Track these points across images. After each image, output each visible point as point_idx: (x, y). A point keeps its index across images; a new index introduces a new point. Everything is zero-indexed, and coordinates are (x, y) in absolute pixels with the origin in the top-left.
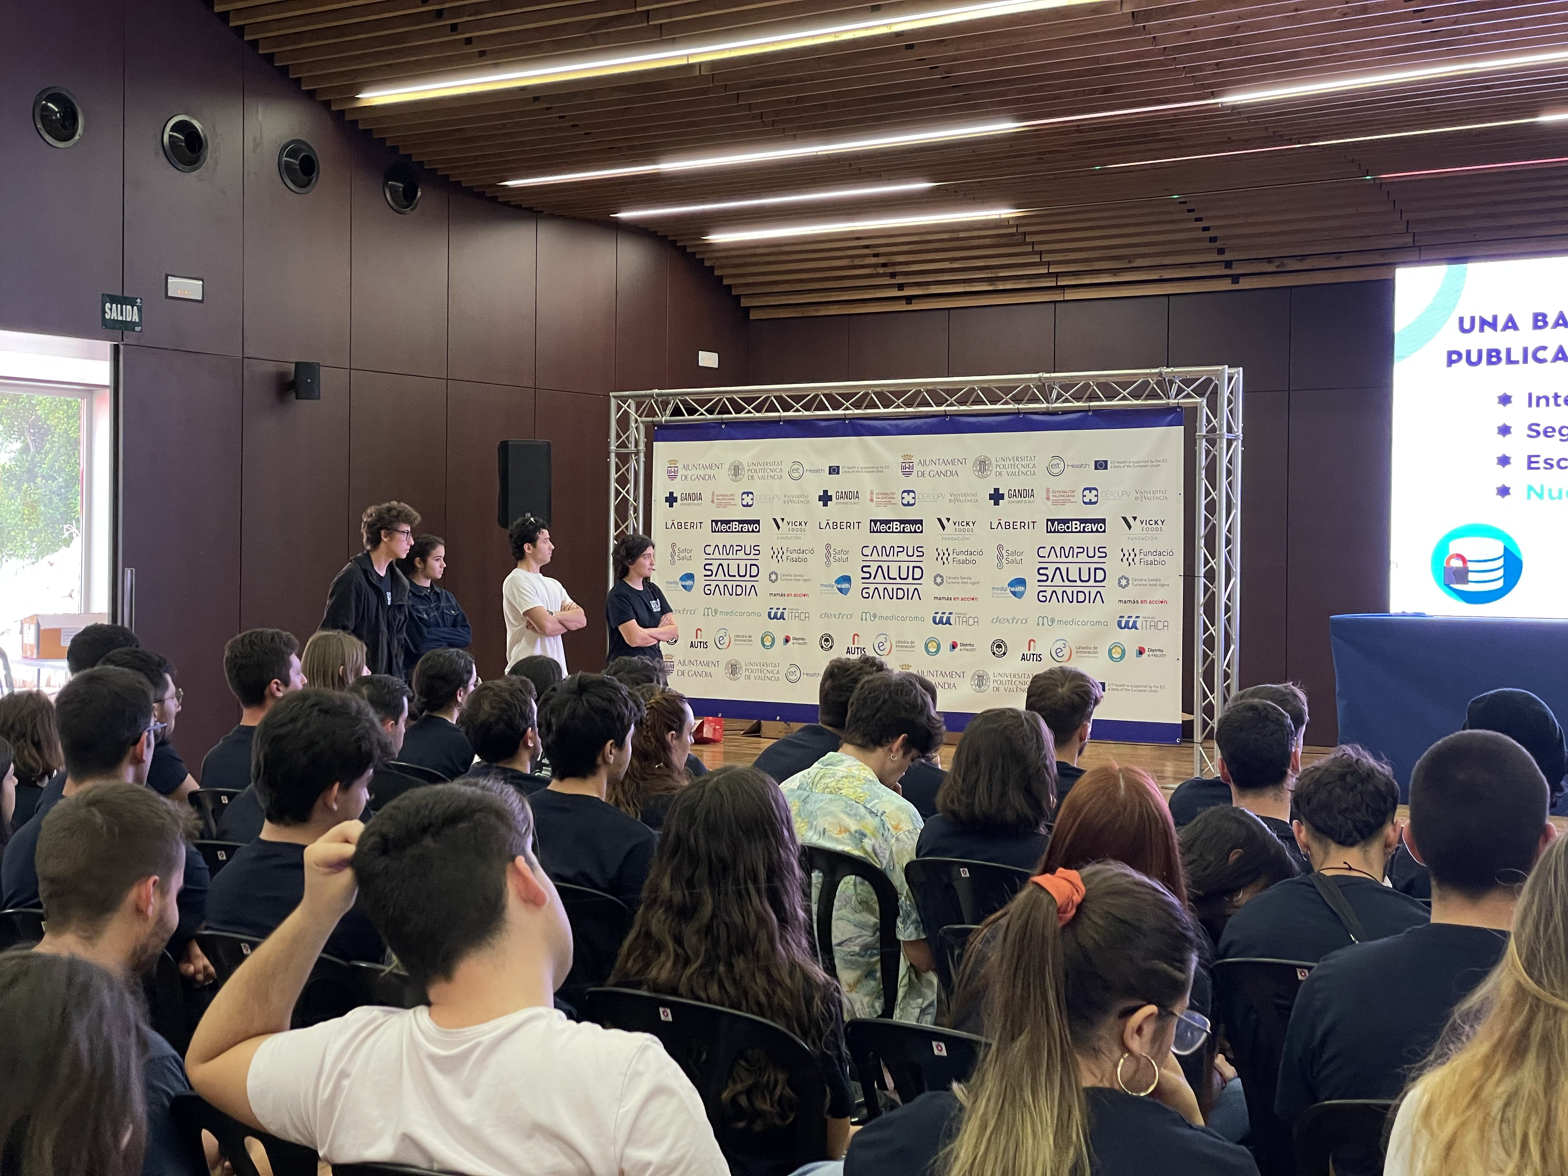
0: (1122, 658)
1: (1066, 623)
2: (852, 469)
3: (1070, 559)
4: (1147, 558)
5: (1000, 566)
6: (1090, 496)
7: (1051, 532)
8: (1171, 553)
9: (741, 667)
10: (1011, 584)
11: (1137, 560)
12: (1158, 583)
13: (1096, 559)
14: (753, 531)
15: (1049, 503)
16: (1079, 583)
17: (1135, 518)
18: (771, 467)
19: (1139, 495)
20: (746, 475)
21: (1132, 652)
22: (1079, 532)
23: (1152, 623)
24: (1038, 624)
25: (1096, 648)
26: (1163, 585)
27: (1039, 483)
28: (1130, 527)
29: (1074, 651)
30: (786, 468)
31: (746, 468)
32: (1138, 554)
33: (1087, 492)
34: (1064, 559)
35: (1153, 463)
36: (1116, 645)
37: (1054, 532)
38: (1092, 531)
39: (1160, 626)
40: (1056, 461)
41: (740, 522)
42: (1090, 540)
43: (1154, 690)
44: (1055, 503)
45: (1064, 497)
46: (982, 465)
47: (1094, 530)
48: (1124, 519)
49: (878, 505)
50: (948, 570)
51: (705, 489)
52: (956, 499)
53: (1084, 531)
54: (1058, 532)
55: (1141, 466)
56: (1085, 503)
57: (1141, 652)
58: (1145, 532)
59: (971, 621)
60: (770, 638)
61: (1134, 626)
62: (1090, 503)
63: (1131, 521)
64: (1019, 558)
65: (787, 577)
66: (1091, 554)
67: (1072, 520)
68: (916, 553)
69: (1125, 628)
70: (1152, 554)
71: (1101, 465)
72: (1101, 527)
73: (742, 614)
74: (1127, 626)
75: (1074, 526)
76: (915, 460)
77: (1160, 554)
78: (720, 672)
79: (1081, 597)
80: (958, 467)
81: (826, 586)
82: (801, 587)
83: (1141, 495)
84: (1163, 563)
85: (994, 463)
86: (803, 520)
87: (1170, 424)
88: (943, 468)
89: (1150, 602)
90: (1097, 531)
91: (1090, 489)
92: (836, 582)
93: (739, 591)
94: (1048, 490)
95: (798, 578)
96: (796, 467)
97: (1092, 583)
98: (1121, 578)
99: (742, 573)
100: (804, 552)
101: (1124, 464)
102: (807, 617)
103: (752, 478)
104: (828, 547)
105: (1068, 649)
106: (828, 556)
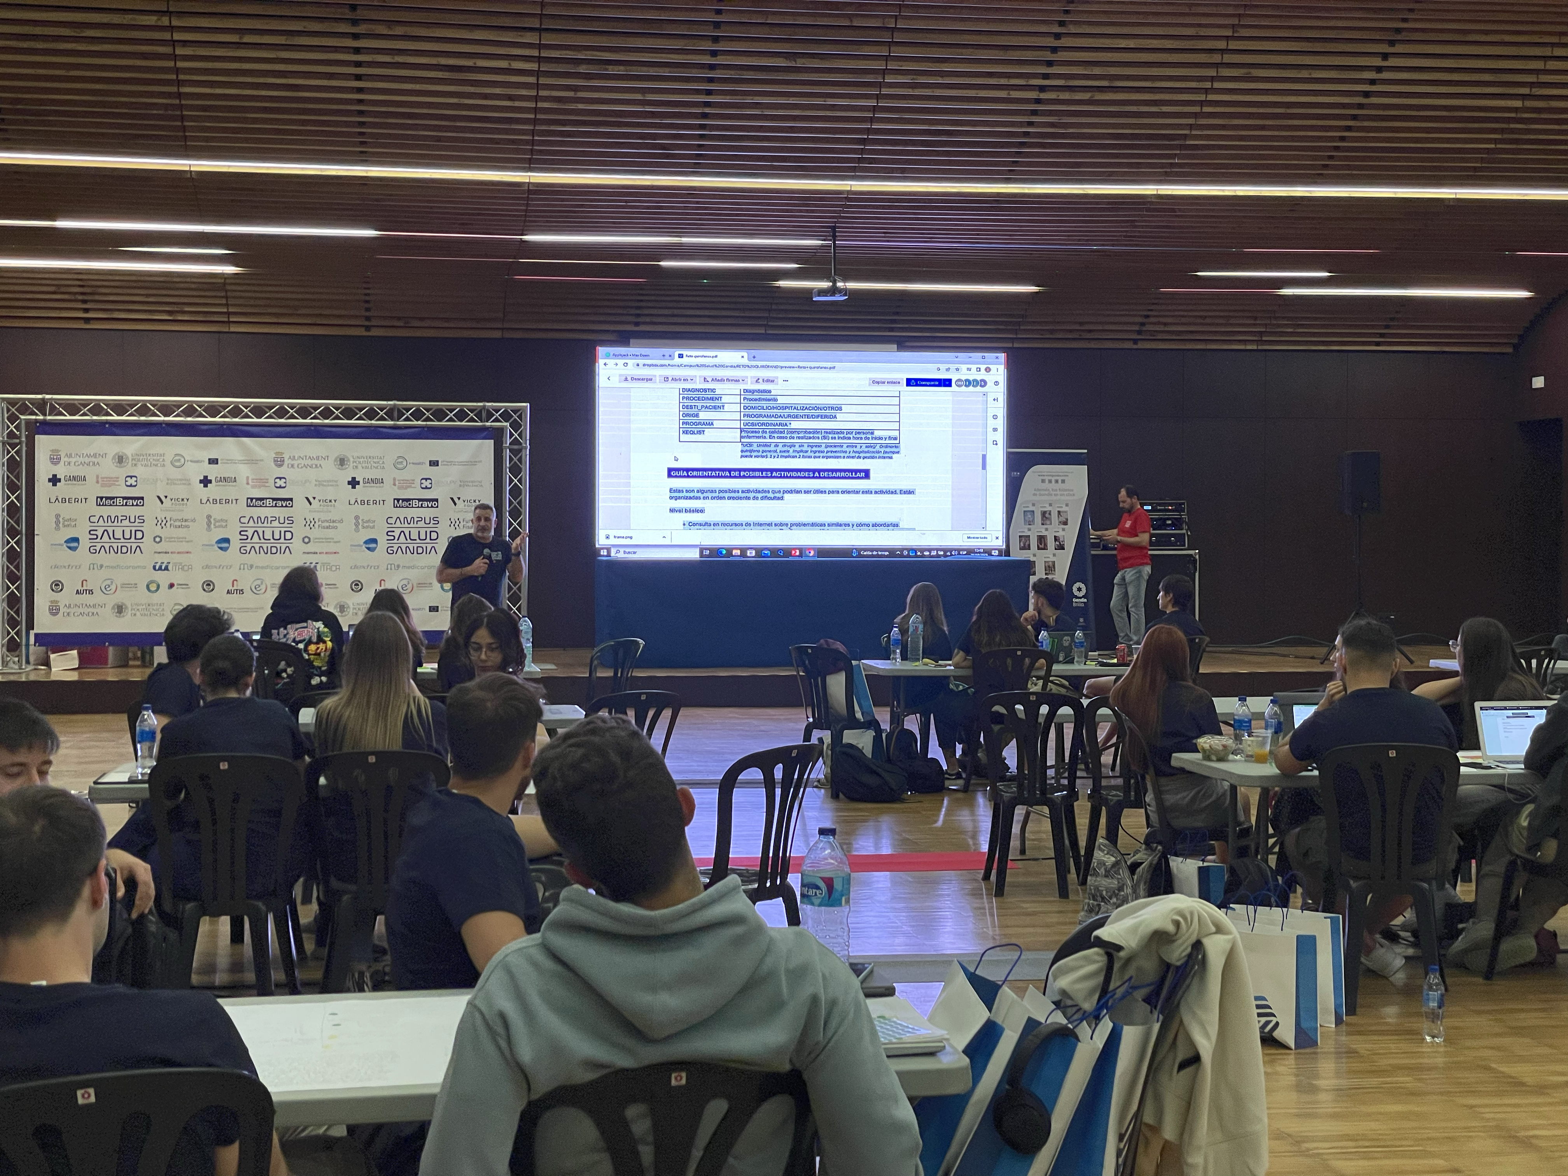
1: (409, 568)
2: (232, 461)
3: (411, 525)
5: (357, 530)
6: (426, 484)
7: (397, 507)
9: (127, 608)
10: (366, 542)
11: (461, 525)
13: (431, 525)
14: (137, 505)
15: (396, 488)
16: (418, 541)
17: (459, 498)
18: (154, 458)
19: (462, 484)
20: (131, 463)
22: (418, 507)
24: (386, 569)
27: (389, 473)
28: (455, 504)
29: (414, 586)
30: (168, 459)
32: (462, 522)
33: (423, 481)
34: (407, 525)
35: (472, 463)
37: (400, 507)
38: (428, 507)
40: (400, 460)
41: (124, 498)
42: (427, 513)
44: (399, 488)
45: (407, 484)
46: (342, 462)
47: (430, 506)
48: (452, 499)
49: (253, 487)
50: (315, 533)
51: (90, 473)
52: (320, 483)
53: (422, 507)
54: (403, 507)
55: (463, 465)
56: (423, 488)
58: (467, 507)
59: (334, 568)
60: (155, 585)
62: (426, 488)
63: (457, 500)
64: (372, 525)
65: (170, 539)
66: (427, 521)
67: (413, 499)
68: (287, 522)
71: (433, 463)
72: (435, 504)
73: (128, 567)
75: (414, 503)
76: (286, 457)
78: (108, 612)
79: (420, 550)
80: (322, 462)
81: (208, 545)
82: (185, 547)
83: (464, 484)
85: (352, 460)
86: (185, 497)
87: (484, 439)
88: (309, 462)
90: (432, 507)
91: (426, 479)
92: (215, 542)
93: (125, 550)
94: (394, 479)
96: (178, 458)
97: (428, 540)
99: (126, 536)
100: (186, 521)
101: (451, 463)
102: (190, 568)
103: (135, 465)
104: (209, 517)
105: (410, 585)
106: (209, 524)
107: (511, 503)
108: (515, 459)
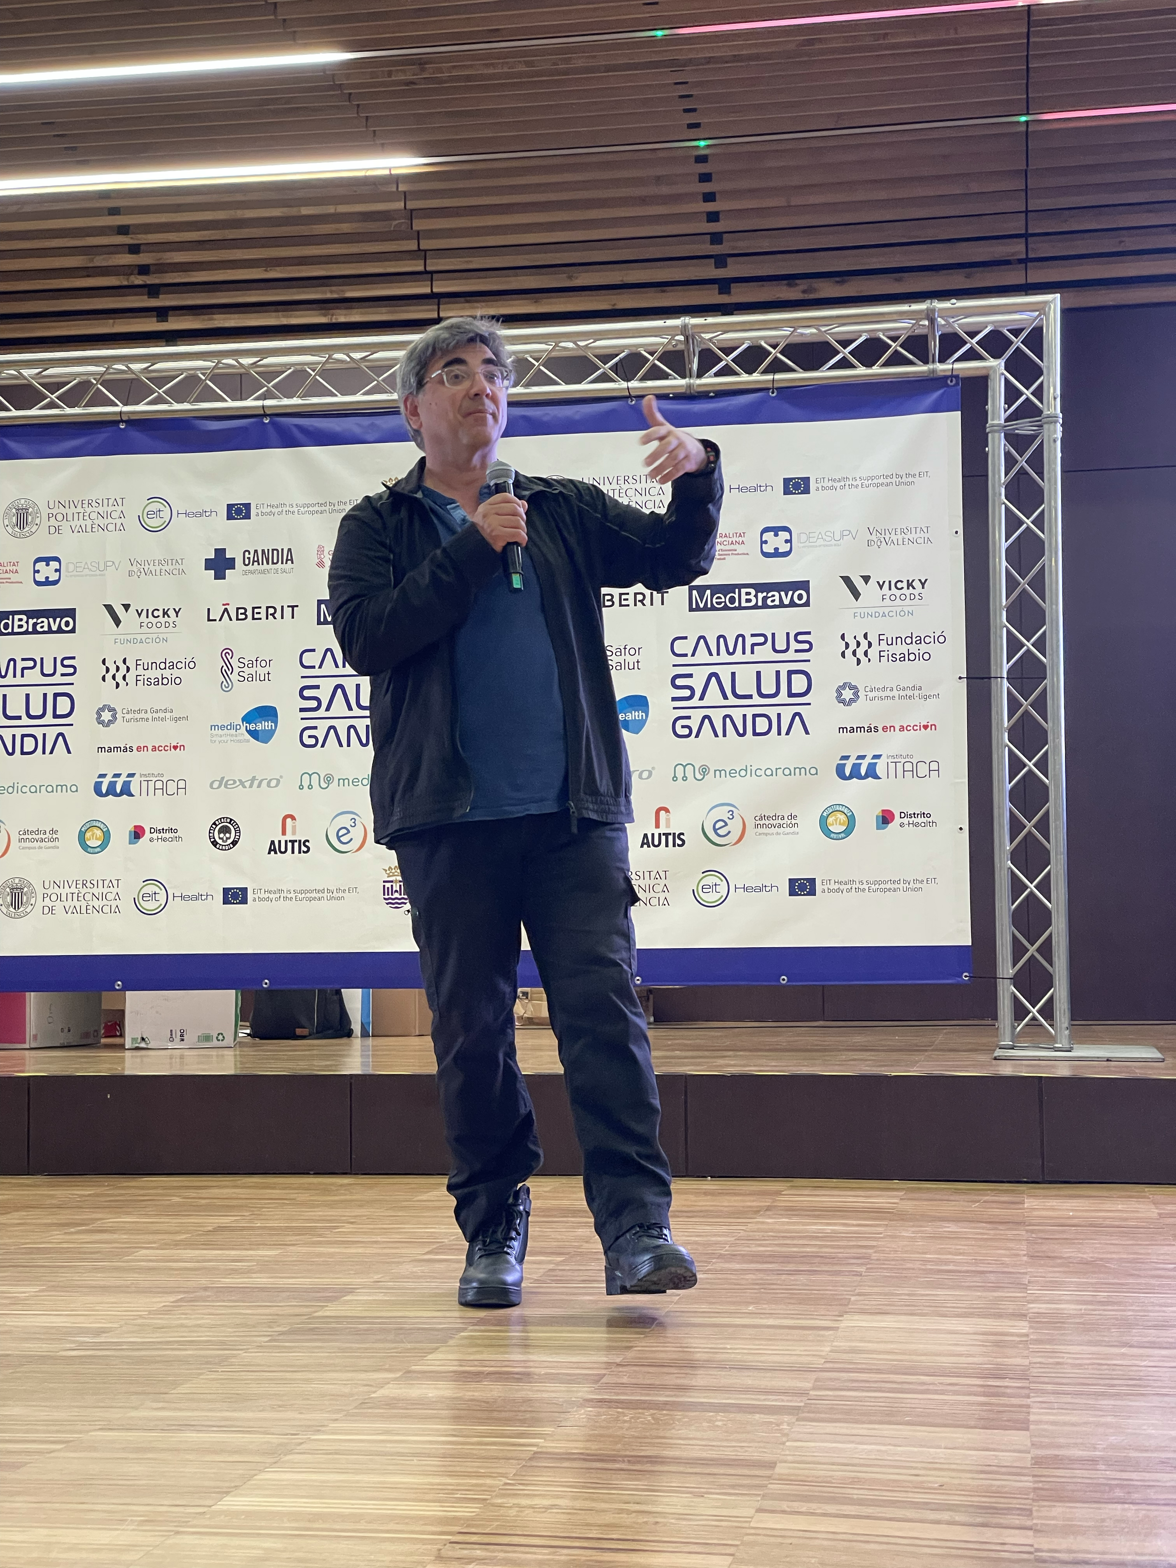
0: (848, 832)
1: (732, 773)
2: (279, 509)
3: (738, 657)
4: (892, 649)
6: (776, 542)
7: (698, 609)
8: (940, 639)
9: (33, 892)
11: (873, 653)
12: (917, 693)
13: (791, 655)
14: (60, 631)
16: (757, 700)
17: (866, 579)
18: (101, 510)
19: (874, 537)
20: (45, 524)
21: (866, 820)
22: (756, 607)
23: (908, 767)
24: (675, 778)
25: (792, 817)
26: (926, 698)
28: (856, 594)
29: (750, 824)
30: (133, 509)
31: (45, 512)
32: (875, 643)
33: (767, 536)
34: (724, 657)
35: (902, 479)
36: (834, 809)
37: (706, 608)
38: (782, 605)
39: (923, 770)
41: (30, 614)
42: (777, 621)
43: (915, 885)
47: (786, 601)
48: (847, 580)
53: (765, 606)
54: (713, 608)
55: (877, 485)
56: (766, 555)
57: (886, 818)
58: (887, 602)
60: (99, 833)
61: (872, 773)
62: (777, 554)
63: (859, 583)
64: (635, 658)
65: (137, 715)
66: (781, 645)
67: (741, 586)
69: (850, 777)
70: (903, 641)
71: (796, 486)
72: (800, 597)
73: (36, 790)
74: (855, 774)
75: (744, 597)
77: (920, 641)
79: (762, 725)
81: (222, 727)
82: (168, 733)
83: (878, 537)
84: (926, 657)
86: (170, 605)
87: (936, 408)
89: (902, 728)
90: (792, 604)
91: (776, 530)
92: (243, 719)
93: (29, 744)
95: (159, 714)
96: (154, 507)
97: (783, 697)
98: (843, 687)
99: (35, 710)
100: (173, 666)
101: (841, 483)
102: (182, 787)
103: (58, 530)
104: (226, 654)
105: (738, 821)
106: (226, 671)
107: (1012, 584)
108: (1022, 462)
